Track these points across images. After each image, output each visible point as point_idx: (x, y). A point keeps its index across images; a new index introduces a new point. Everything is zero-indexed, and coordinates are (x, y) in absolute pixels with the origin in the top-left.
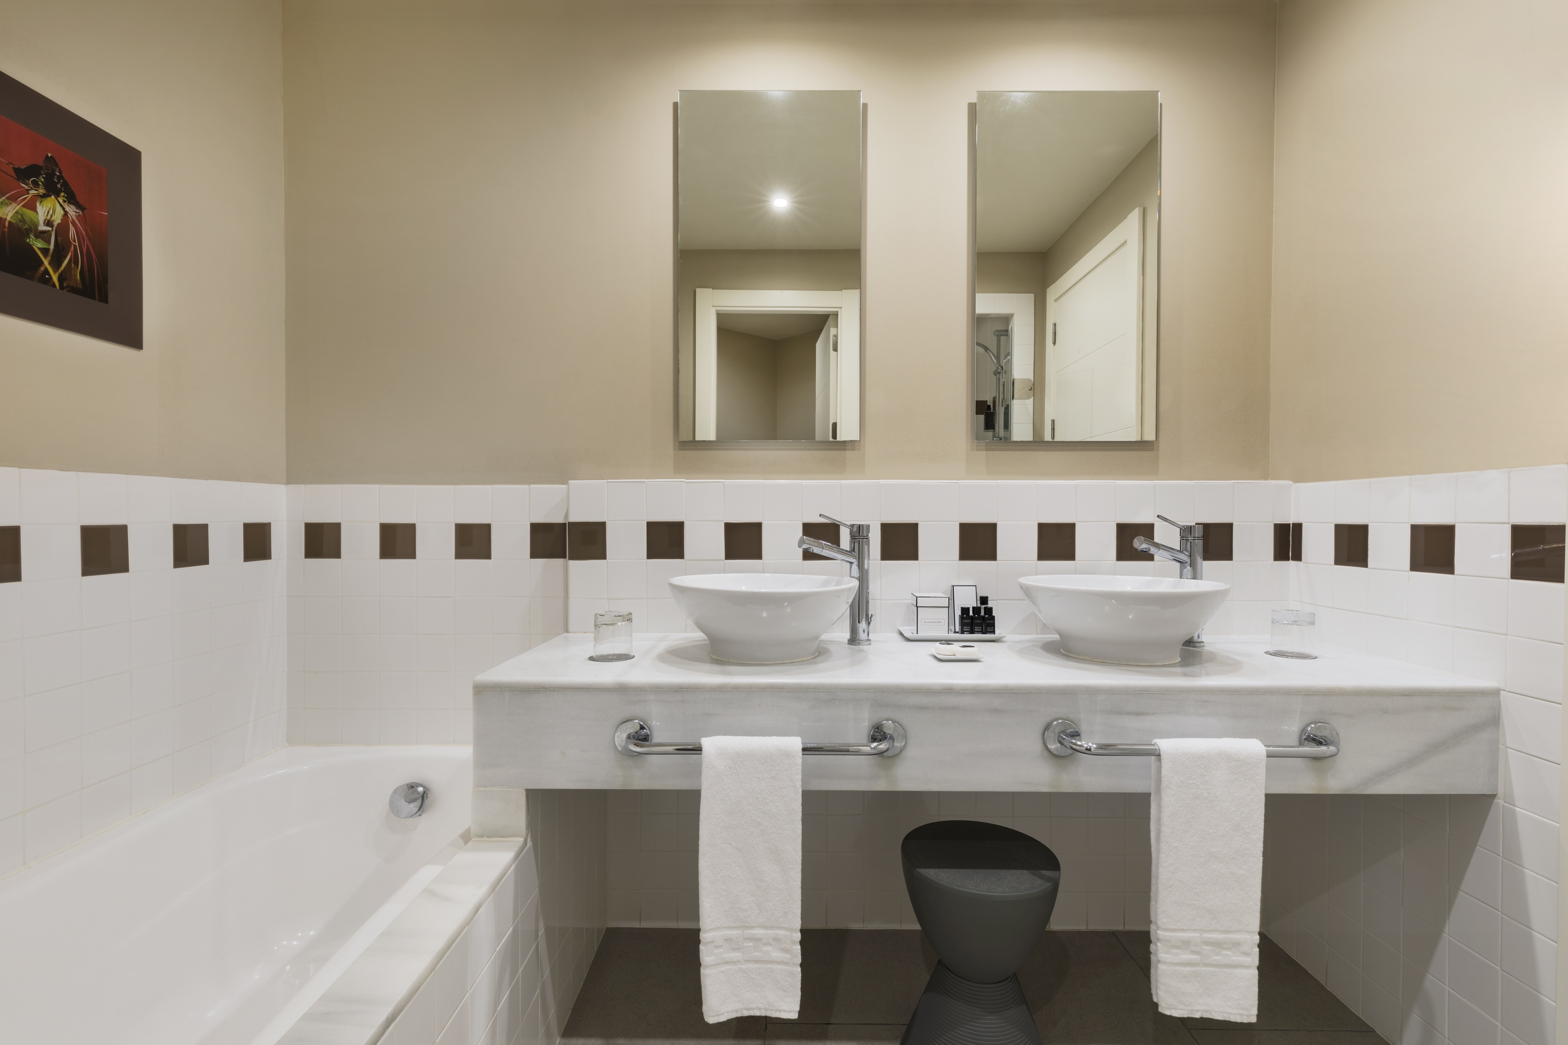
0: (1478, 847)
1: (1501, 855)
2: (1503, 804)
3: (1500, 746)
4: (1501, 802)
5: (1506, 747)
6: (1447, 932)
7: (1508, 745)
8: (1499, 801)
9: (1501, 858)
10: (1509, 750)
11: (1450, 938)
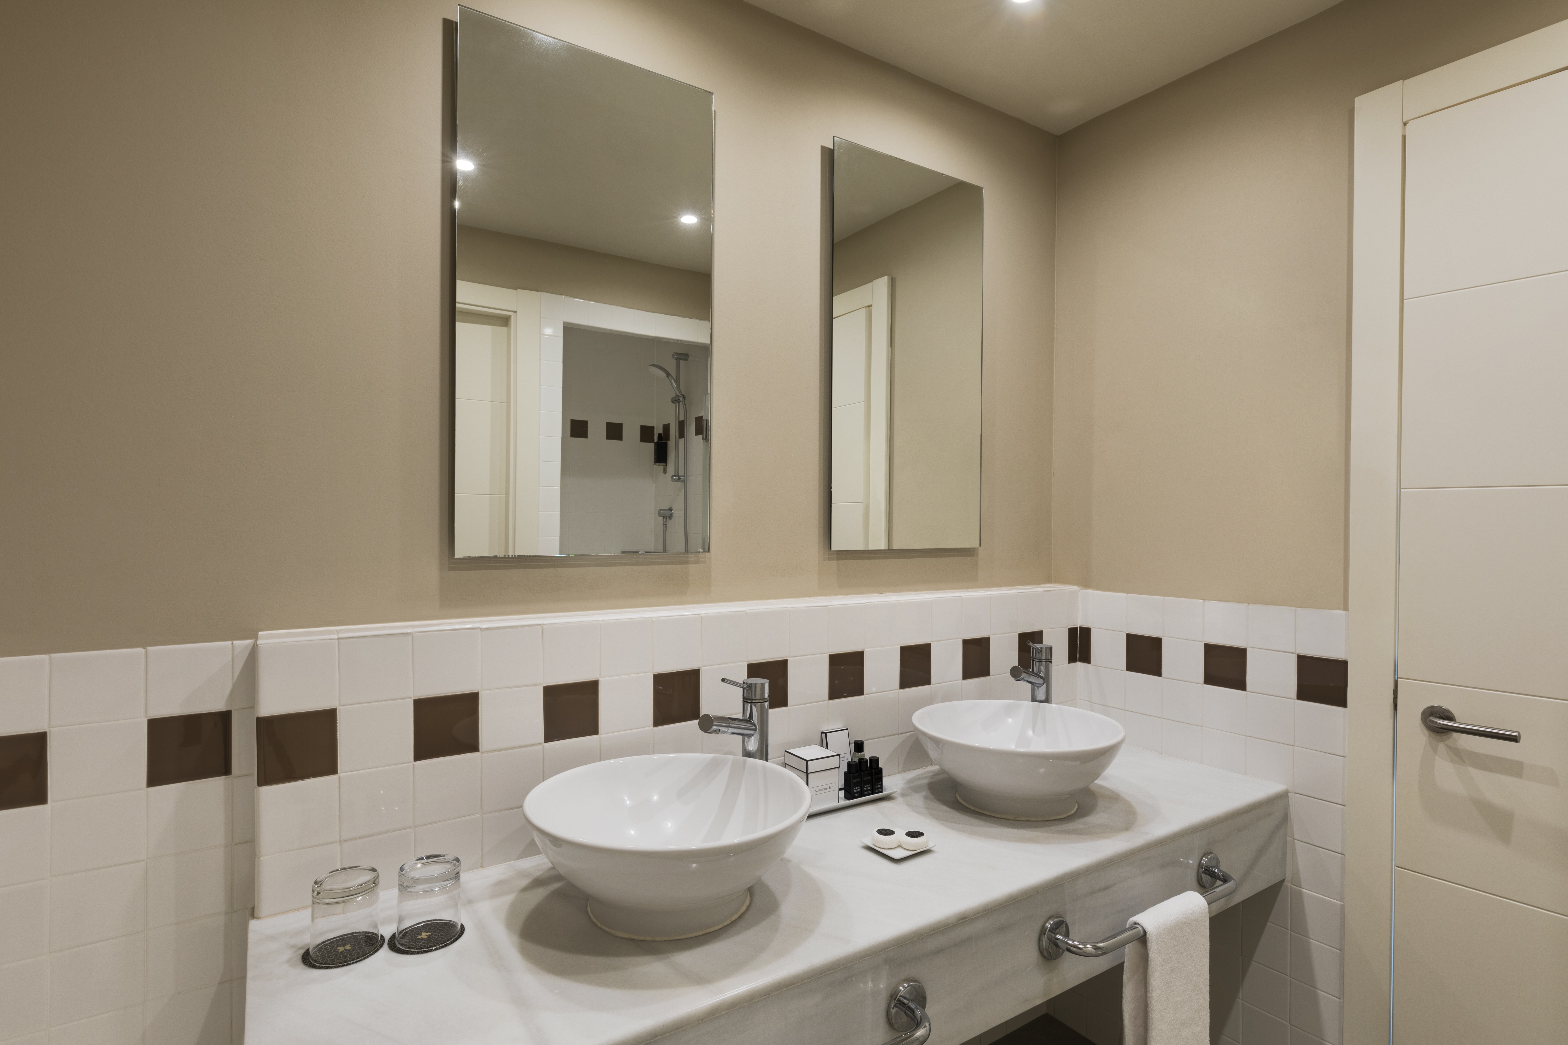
0: (1269, 923)
1: (1289, 929)
2: (1291, 887)
3: (1288, 838)
4: (1290, 885)
5: (1294, 839)
6: (1240, 998)
7: (1295, 838)
8: (1288, 884)
9: (1289, 931)
10: (1296, 841)
11: (1244, 1002)
